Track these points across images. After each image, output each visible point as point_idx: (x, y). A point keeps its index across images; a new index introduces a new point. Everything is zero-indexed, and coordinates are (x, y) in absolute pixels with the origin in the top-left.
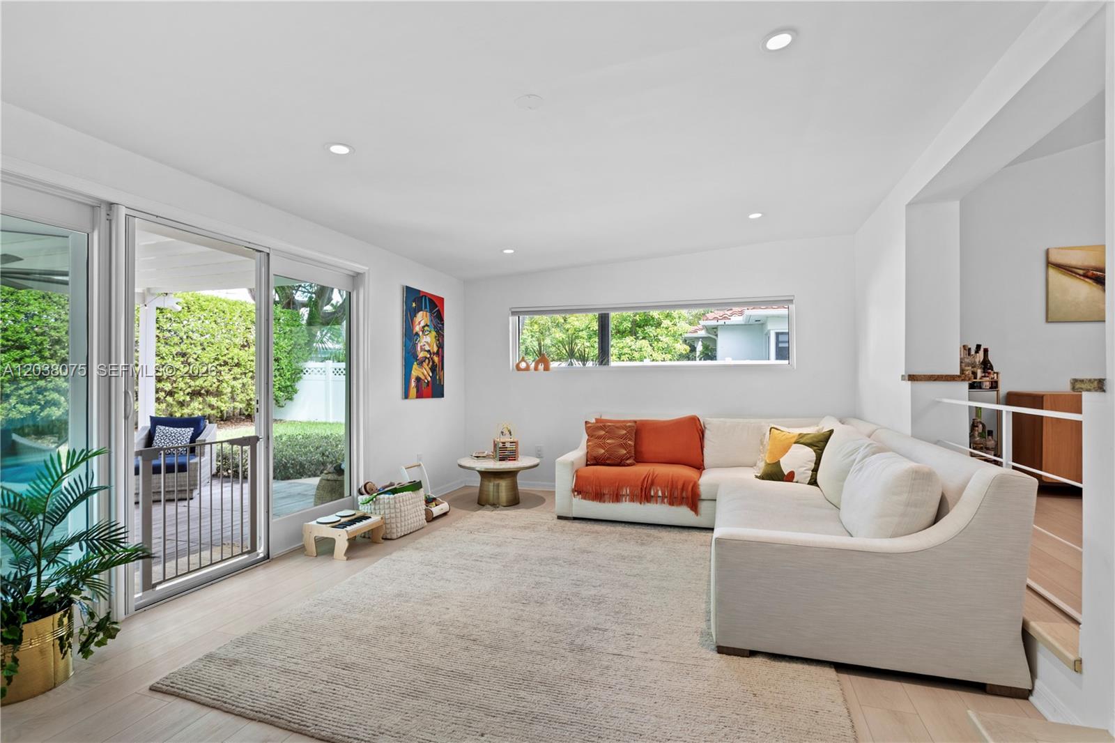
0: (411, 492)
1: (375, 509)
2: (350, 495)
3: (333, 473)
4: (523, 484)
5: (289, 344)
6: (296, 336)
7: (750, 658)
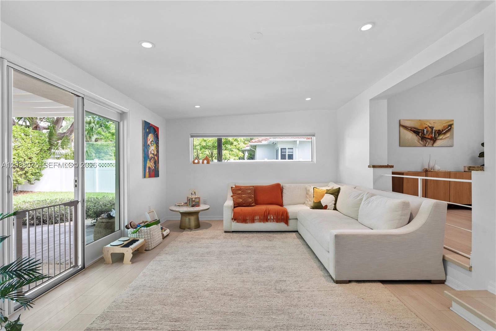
0: (156, 225)
1: (139, 235)
2: (120, 229)
3: (106, 218)
4: (202, 218)
5: (38, 149)
6: (42, 145)
7: (349, 284)
